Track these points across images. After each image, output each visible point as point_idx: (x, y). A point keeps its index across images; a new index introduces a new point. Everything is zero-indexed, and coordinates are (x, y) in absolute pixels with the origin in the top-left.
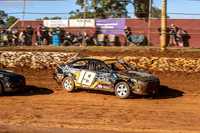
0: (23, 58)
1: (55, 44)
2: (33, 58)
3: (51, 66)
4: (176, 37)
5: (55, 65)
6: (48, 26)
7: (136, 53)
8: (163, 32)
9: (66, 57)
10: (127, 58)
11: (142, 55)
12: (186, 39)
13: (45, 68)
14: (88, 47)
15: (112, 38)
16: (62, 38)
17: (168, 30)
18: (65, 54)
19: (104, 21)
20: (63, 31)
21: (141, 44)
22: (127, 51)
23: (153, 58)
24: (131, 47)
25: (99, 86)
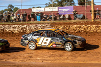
0: (22, 28)
2: (27, 28)
7: (79, 23)
8: (92, 12)
9: (44, 27)
10: (75, 26)
11: (82, 24)
14: (55, 21)
16: (42, 17)
17: (95, 11)
18: (44, 25)
19: (62, 8)
20: (42, 14)
21: (82, 19)
23: (88, 26)
24: (77, 20)
25: (53, 45)
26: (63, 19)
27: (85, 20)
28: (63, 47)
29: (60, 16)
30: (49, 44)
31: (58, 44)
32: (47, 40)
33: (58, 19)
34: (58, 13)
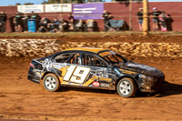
1: (31, 31)
2: (8, 46)
3: (27, 53)
4: (159, 21)
5: (32, 53)
7: (117, 38)
8: (145, 16)
9: (43, 44)
10: (108, 44)
11: (123, 40)
12: (168, 23)
13: (22, 56)
14: (66, 34)
15: (90, 23)
18: (43, 41)
19: (81, 5)
21: (121, 29)
23: (135, 44)
24: (111, 32)
25: (95, 84)
26: (83, 28)
28: (114, 88)
30: (86, 81)
31: (104, 82)
32: (81, 72)
33: (72, 28)
34: (72, 17)
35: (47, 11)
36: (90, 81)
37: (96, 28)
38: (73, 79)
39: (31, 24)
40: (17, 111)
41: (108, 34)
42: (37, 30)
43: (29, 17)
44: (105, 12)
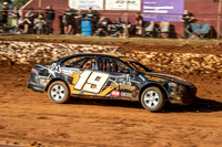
0: (40, 52)
1: (85, 34)
2: (54, 52)
6: (76, 8)
7: (200, 49)
9: (100, 51)
10: (188, 55)
11: (208, 51)
14: (132, 39)
15: (165, 27)
16: (95, 25)
18: (100, 48)
22: (186, 45)
24: (193, 40)
25: (113, 93)
26: (155, 34)
27: (216, 42)
29: (145, 24)
30: (103, 89)
31: (126, 91)
33: (140, 32)
34: (140, 18)
35: (107, 8)
36: (109, 89)
37: (172, 33)
38: (87, 88)
39: (86, 25)
40: (60, 138)
41: (187, 42)
42: (93, 32)
43: (84, 16)
44: (186, 12)
